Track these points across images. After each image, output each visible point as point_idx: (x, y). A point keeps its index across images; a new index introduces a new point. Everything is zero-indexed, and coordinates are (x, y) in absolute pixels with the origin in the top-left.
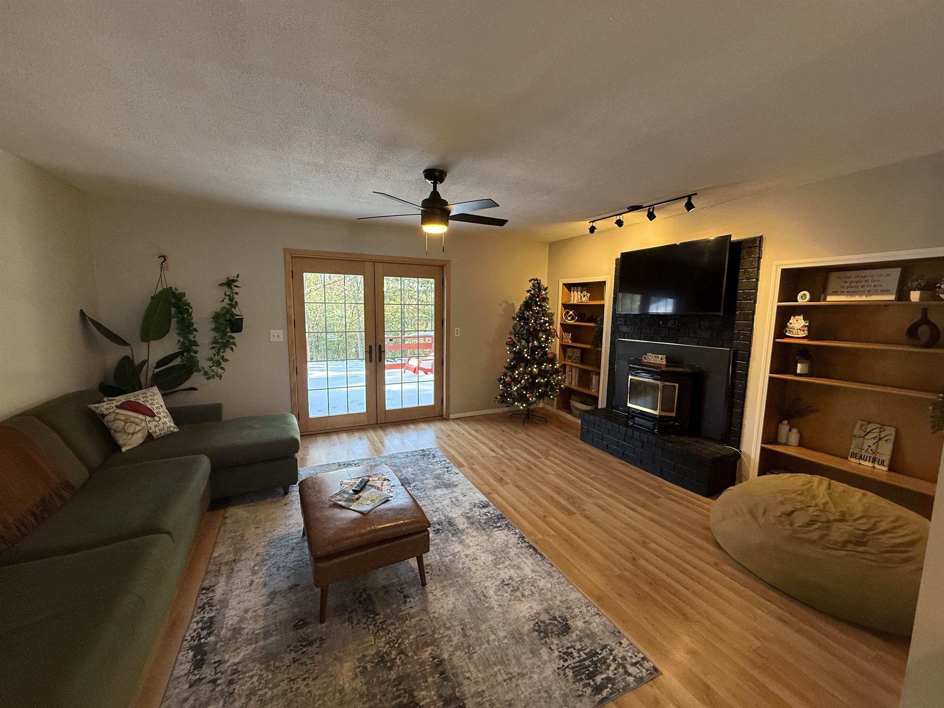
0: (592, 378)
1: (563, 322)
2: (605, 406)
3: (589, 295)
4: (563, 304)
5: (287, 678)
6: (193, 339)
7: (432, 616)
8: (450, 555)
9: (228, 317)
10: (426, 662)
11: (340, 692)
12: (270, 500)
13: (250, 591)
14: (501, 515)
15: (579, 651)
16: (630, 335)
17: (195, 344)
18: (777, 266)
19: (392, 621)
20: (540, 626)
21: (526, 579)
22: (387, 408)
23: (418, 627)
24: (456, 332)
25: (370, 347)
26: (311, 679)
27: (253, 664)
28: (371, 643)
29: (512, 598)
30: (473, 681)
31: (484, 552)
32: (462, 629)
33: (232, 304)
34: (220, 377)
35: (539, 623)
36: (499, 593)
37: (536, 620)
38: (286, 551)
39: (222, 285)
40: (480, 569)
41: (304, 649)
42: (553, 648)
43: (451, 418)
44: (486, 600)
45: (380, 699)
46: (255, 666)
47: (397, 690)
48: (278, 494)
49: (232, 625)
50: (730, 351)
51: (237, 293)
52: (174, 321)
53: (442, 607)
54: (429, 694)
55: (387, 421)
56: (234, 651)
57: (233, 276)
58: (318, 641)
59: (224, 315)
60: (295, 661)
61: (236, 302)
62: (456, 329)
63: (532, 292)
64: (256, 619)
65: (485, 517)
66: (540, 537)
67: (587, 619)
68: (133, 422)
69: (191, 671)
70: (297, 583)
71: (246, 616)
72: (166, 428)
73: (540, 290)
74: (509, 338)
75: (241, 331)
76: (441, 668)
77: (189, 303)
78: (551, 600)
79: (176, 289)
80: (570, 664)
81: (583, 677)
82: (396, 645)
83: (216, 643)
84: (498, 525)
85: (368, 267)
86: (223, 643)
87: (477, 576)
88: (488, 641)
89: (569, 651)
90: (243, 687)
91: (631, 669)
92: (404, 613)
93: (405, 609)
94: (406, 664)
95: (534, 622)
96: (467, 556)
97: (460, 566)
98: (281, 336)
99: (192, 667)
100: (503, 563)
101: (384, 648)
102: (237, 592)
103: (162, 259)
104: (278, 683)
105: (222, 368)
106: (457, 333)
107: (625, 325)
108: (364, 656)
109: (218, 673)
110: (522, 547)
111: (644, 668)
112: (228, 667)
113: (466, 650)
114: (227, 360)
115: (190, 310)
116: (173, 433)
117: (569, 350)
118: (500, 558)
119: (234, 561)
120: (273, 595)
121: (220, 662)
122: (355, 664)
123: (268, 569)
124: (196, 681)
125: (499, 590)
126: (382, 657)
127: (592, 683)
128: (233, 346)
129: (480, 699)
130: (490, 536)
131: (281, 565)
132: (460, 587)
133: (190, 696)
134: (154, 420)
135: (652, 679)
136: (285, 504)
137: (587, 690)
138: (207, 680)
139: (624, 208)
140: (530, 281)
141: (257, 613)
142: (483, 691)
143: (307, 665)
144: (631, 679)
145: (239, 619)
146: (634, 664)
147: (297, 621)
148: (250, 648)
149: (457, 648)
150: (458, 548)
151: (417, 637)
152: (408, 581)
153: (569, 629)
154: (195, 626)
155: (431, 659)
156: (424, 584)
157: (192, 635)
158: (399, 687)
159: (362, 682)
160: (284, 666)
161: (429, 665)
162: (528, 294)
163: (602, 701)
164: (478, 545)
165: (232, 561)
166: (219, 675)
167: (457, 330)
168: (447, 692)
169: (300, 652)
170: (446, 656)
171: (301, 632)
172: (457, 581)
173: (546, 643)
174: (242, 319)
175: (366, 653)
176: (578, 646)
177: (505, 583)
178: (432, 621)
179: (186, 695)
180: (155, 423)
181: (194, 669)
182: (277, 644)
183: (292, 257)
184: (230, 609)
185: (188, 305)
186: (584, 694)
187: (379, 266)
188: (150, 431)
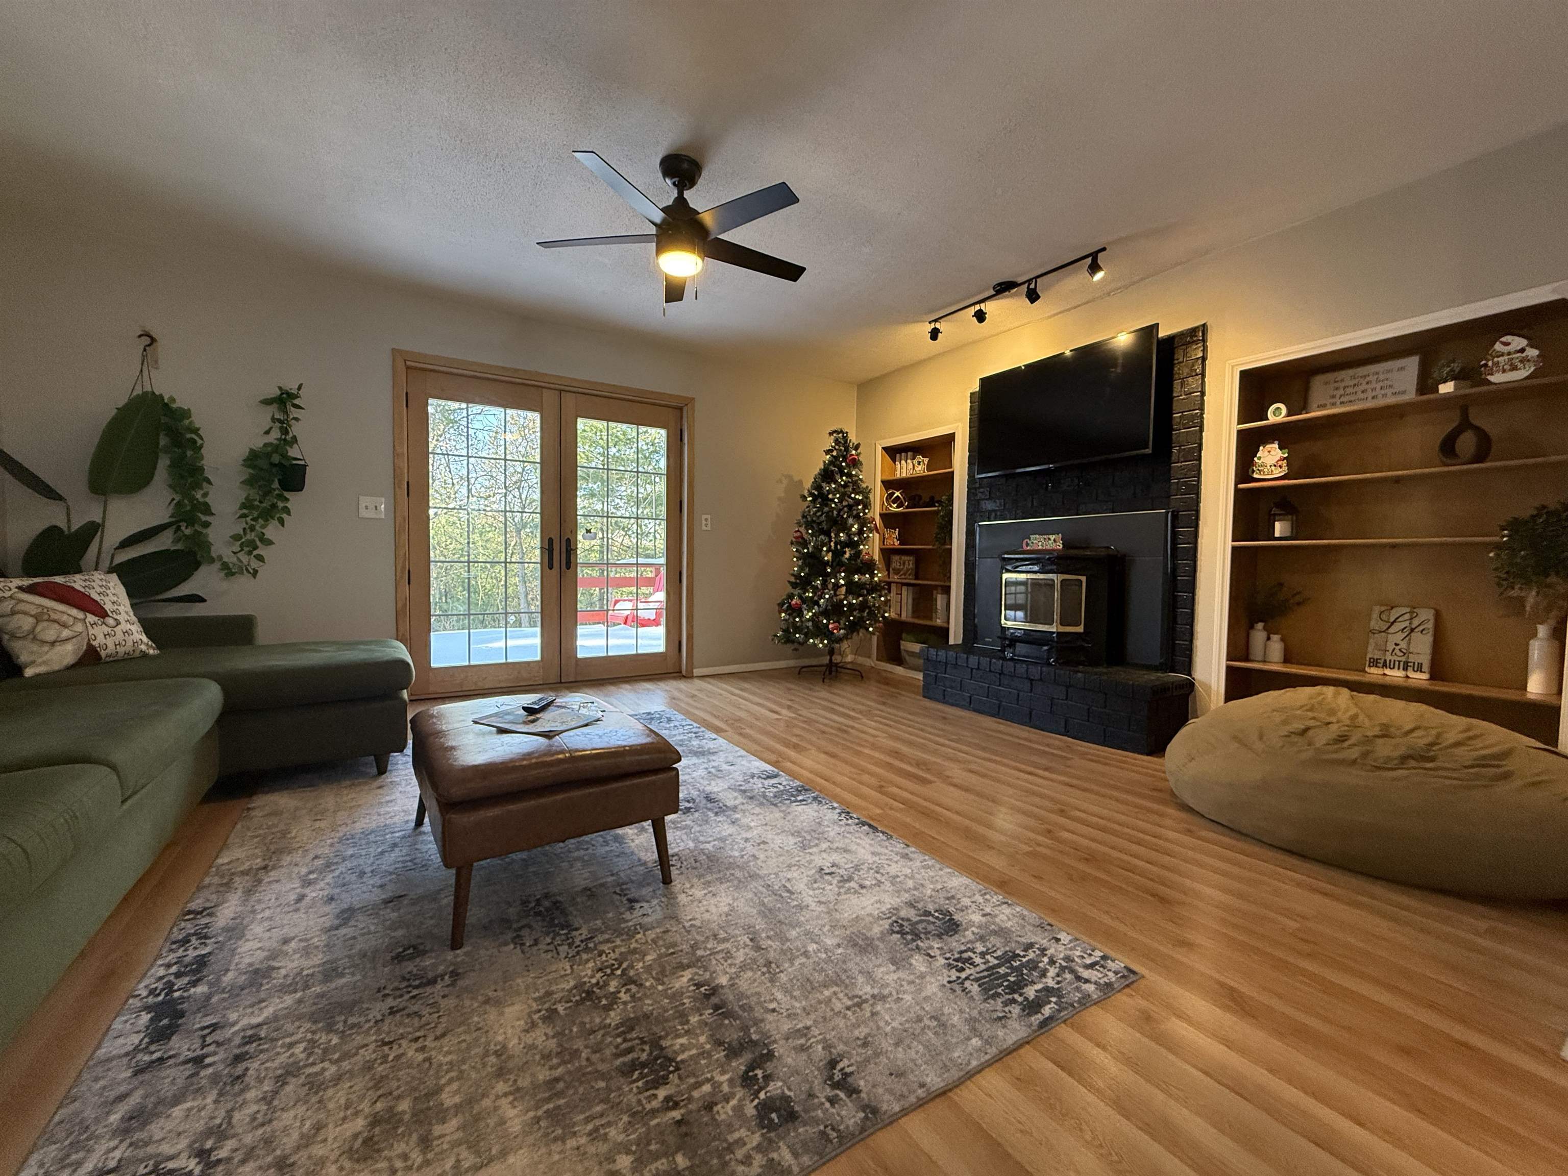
0: (936, 600)
1: (884, 511)
2: (960, 642)
3: (926, 460)
4: (883, 482)
5: (376, 1041)
6: (201, 500)
7: (687, 924)
8: (714, 840)
9: (276, 459)
10: (683, 993)
11: (497, 1054)
12: (348, 783)
13: (297, 910)
14: (803, 786)
15: (983, 955)
16: (998, 513)
17: (207, 509)
18: (1233, 367)
19: (607, 936)
20: (902, 926)
21: (863, 864)
22: (580, 656)
23: (661, 943)
24: (704, 522)
25: (551, 541)
26: (431, 1038)
27: (297, 1024)
28: (563, 973)
29: (842, 890)
30: (785, 1014)
31: (778, 834)
32: (751, 940)
33: (285, 440)
34: (253, 574)
35: (900, 921)
36: (815, 886)
37: (894, 918)
38: (380, 850)
40: (773, 855)
41: (415, 992)
42: (933, 954)
43: (695, 675)
44: (793, 897)
45: (588, 1059)
46: (299, 1027)
47: (625, 1040)
48: (364, 775)
49: (251, 965)
50: (1167, 513)
51: (297, 419)
52: (163, 462)
53: (707, 911)
54: (694, 1041)
55: (579, 679)
56: (252, 1006)
57: (292, 386)
58: (447, 977)
59: (268, 455)
60: (392, 1012)
61: (294, 437)
62: (704, 517)
63: (835, 453)
64: (307, 952)
65: (775, 790)
66: (878, 811)
67: (988, 910)
68: (55, 621)
69: (143, 1046)
70: (403, 893)
71: (285, 948)
72: (130, 643)
73: (847, 449)
74: (796, 532)
75: (301, 490)
76: (715, 1000)
77: (198, 429)
78: (916, 889)
79: (173, 400)
80: (971, 975)
81: (1000, 990)
82: (619, 972)
83: (209, 997)
84: (800, 798)
85: (549, 397)
86: (226, 995)
87: (768, 865)
88: (806, 954)
89: (965, 955)
90: (268, 1065)
91: (1086, 974)
92: (630, 924)
93: (633, 918)
94: (640, 999)
95: (890, 921)
96: (747, 840)
97: (736, 854)
98: (382, 509)
99: (146, 1040)
100: (816, 845)
101: (592, 977)
102: (267, 913)
103: (147, 340)
104: (354, 1051)
105: (260, 558)
106: (706, 525)
107: (990, 498)
108: (549, 994)
109: (209, 1045)
110: (847, 825)
111: (1109, 970)
112: (234, 1034)
113: (765, 969)
114: (270, 543)
115: (199, 442)
116: (144, 655)
117: (895, 558)
118: (810, 841)
119: (265, 868)
120: (347, 915)
121: (214, 1027)
122: (530, 1006)
123: (339, 877)
124: (153, 1062)
125: (815, 882)
126: (589, 993)
127: (1020, 999)
128: (284, 516)
129: (802, 1041)
130: (786, 814)
131: (368, 870)
132: (740, 881)
133: (132, 1090)
134: (104, 623)
135: (1127, 986)
136: (380, 787)
137: (1012, 1009)
138: (181, 1058)
139: (987, 289)
140: (831, 434)
141: (311, 942)
142: (808, 1028)
143: (420, 1017)
144: (1090, 988)
145: (266, 953)
146: (1091, 966)
147: (401, 950)
148: (289, 1000)
149: (743, 968)
150: (727, 829)
151: (660, 956)
152: (634, 878)
153: (958, 926)
154: (162, 972)
155: (692, 988)
156: (667, 880)
157: (154, 986)
158: (629, 1036)
159: (546, 1034)
160: (368, 1021)
161: (689, 997)
162: (828, 457)
163: (1045, 1023)
164: (766, 824)
165: (258, 870)
166: (212, 1048)
167: (706, 520)
168: (732, 1035)
169: (407, 997)
170: (723, 980)
171: (410, 967)
172: (733, 875)
173: (918, 947)
174: (305, 466)
175: (554, 988)
176: (980, 948)
177: (823, 872)
178: (688, 932)
179: (122, 1089)
180: (106, 629)
181: (151, 1042)
182: (355, 988)
183: (408, 368)
184: (248, 940)
185: (196, 431)
186: (1009, 1015)
187: (569, 399)
188: (94, 643)
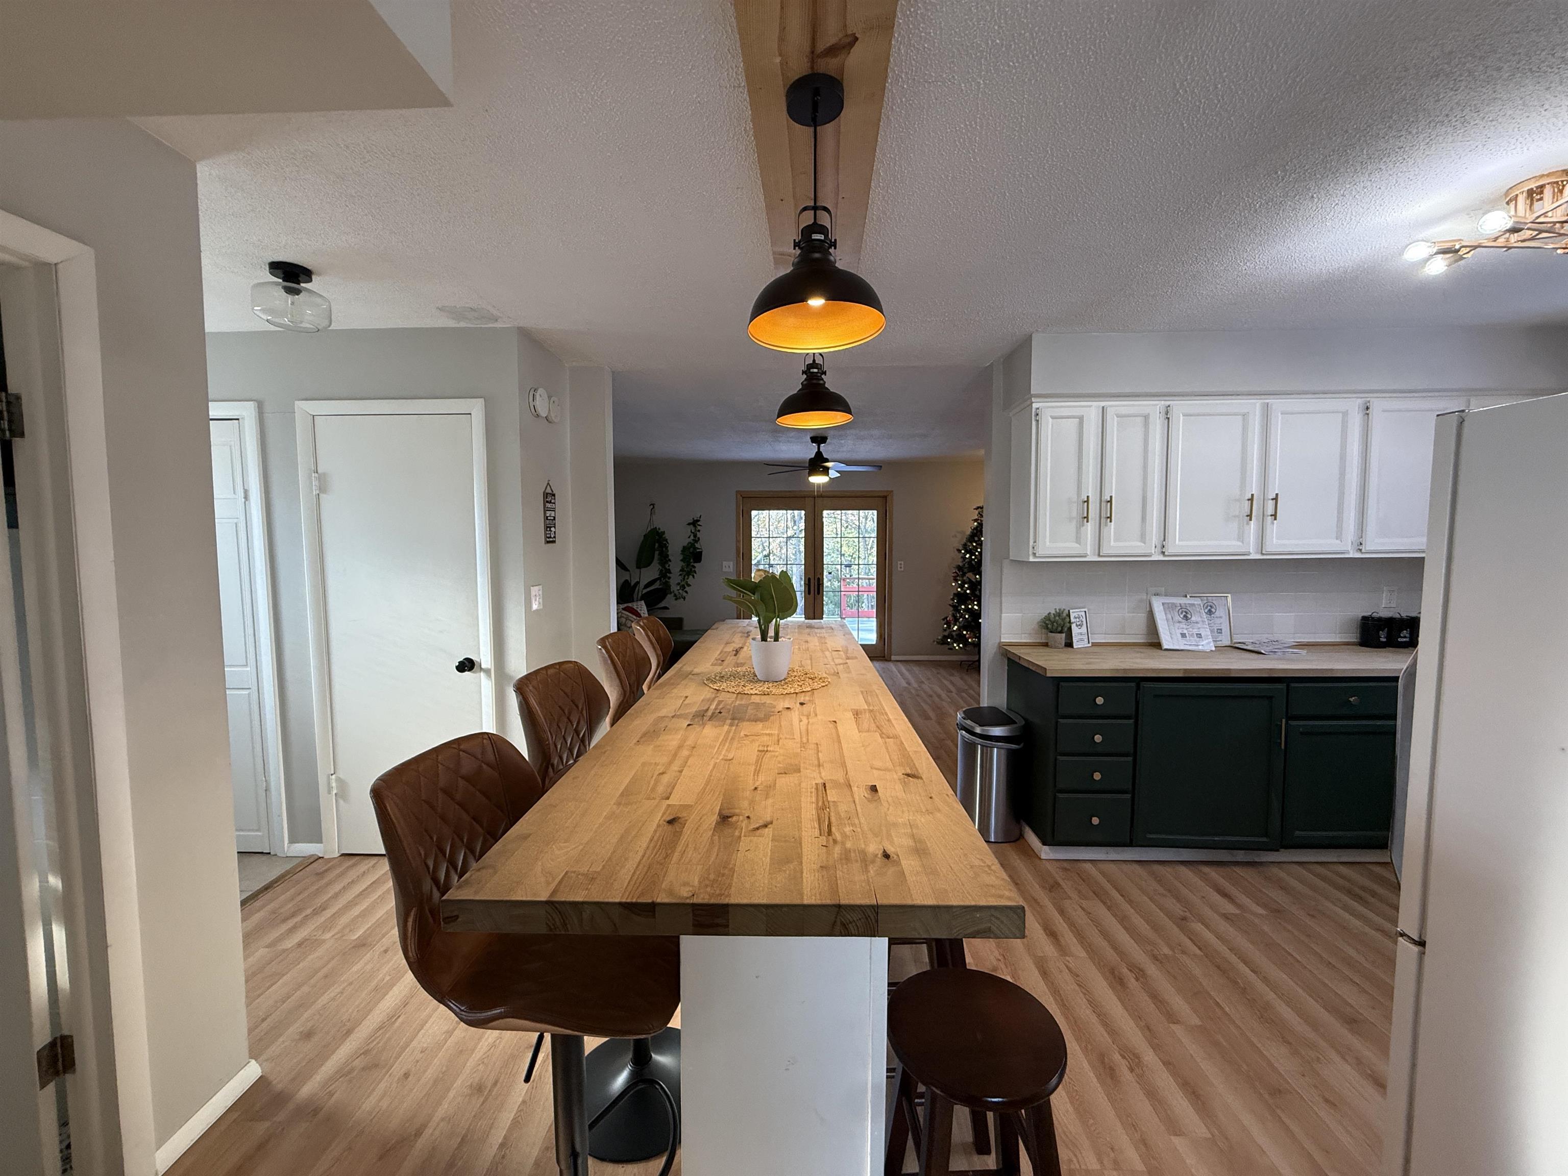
6: (668, 568)
9: (692, 550)
17: (669, 571)
24: (899, 566)
25: (809, 579)
33: (695, 540)
34: (684, 598)
39: (689, 524)
43: (892, 659)
52: (657, 553)
57: (697, 517)
59: (690, 548)
61: (699, 538)
62: (899, 562)
63: (976, 523)
74: (954, 573)
75: (700, 562)
77: (667, 540)
79: (659, 529)
85: (809, 502)
98: (731, 567)
103: (652, 506)
105: (686, 592)
106: (902, 568)
114: (689, 585)
115: (668, 545)
128: (695, 574)
140: (976, 509)
167: (901, 564)
174: (701, 552)
183: (743, 497)
187: (819, 501)
